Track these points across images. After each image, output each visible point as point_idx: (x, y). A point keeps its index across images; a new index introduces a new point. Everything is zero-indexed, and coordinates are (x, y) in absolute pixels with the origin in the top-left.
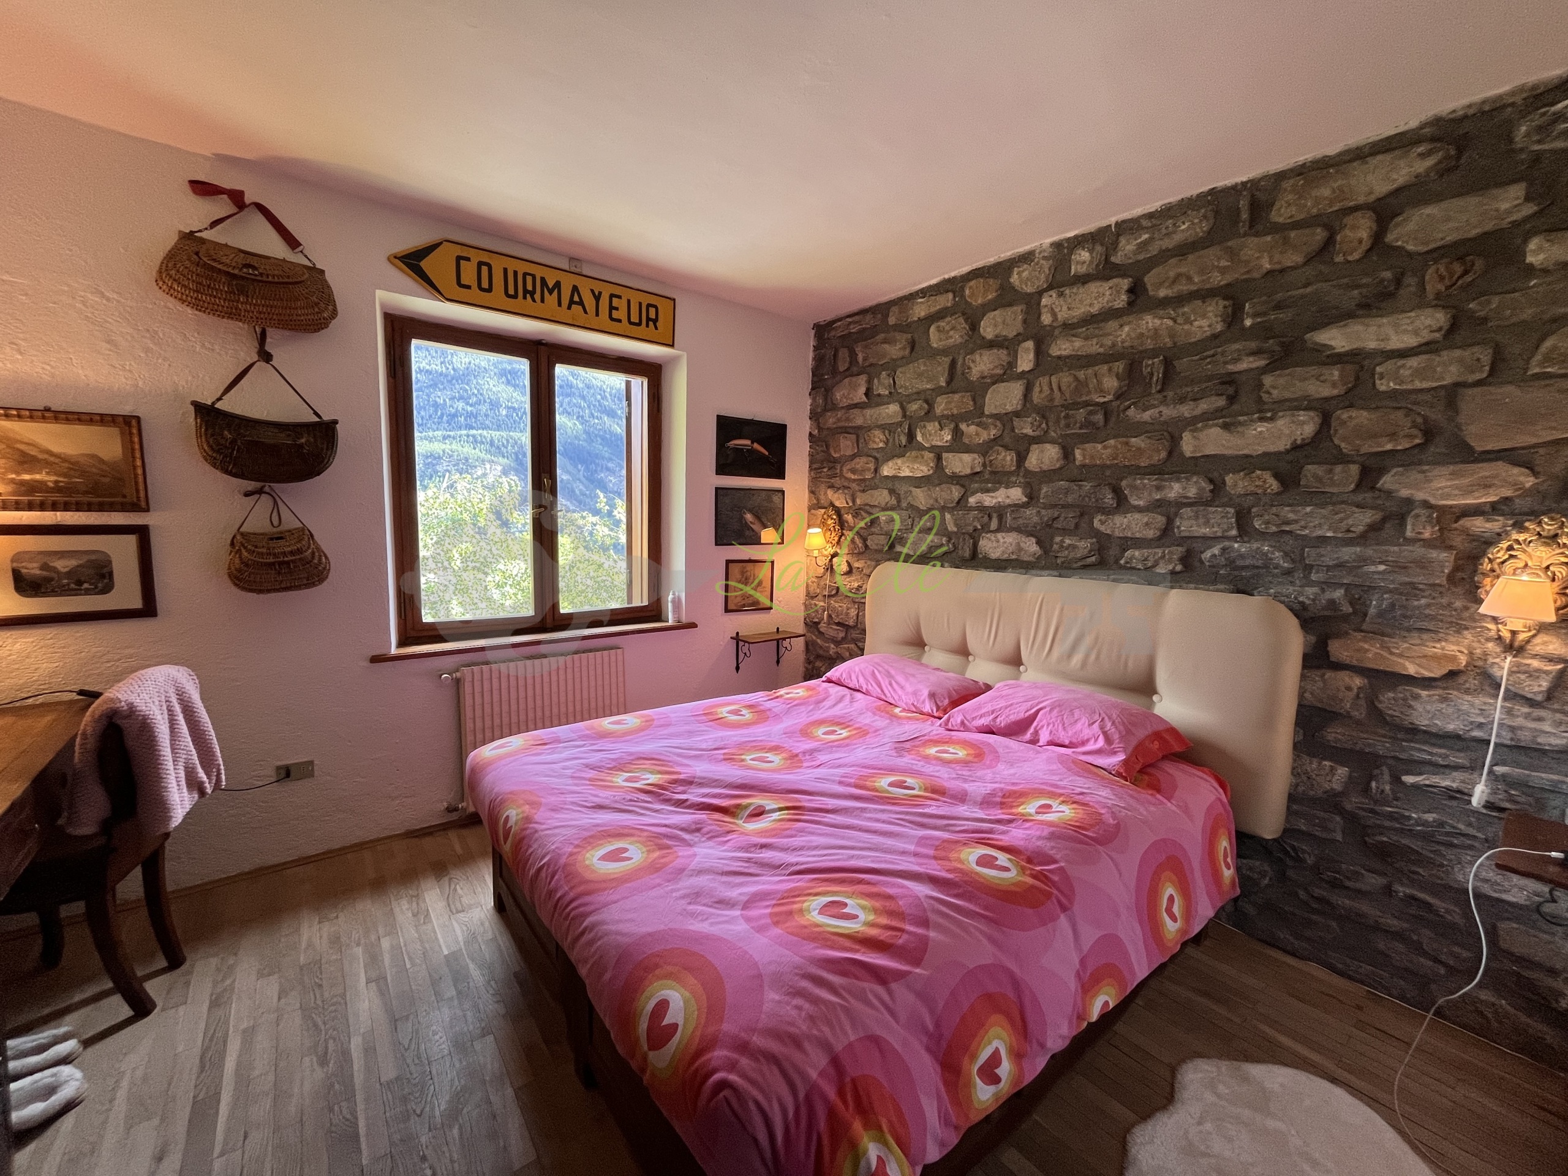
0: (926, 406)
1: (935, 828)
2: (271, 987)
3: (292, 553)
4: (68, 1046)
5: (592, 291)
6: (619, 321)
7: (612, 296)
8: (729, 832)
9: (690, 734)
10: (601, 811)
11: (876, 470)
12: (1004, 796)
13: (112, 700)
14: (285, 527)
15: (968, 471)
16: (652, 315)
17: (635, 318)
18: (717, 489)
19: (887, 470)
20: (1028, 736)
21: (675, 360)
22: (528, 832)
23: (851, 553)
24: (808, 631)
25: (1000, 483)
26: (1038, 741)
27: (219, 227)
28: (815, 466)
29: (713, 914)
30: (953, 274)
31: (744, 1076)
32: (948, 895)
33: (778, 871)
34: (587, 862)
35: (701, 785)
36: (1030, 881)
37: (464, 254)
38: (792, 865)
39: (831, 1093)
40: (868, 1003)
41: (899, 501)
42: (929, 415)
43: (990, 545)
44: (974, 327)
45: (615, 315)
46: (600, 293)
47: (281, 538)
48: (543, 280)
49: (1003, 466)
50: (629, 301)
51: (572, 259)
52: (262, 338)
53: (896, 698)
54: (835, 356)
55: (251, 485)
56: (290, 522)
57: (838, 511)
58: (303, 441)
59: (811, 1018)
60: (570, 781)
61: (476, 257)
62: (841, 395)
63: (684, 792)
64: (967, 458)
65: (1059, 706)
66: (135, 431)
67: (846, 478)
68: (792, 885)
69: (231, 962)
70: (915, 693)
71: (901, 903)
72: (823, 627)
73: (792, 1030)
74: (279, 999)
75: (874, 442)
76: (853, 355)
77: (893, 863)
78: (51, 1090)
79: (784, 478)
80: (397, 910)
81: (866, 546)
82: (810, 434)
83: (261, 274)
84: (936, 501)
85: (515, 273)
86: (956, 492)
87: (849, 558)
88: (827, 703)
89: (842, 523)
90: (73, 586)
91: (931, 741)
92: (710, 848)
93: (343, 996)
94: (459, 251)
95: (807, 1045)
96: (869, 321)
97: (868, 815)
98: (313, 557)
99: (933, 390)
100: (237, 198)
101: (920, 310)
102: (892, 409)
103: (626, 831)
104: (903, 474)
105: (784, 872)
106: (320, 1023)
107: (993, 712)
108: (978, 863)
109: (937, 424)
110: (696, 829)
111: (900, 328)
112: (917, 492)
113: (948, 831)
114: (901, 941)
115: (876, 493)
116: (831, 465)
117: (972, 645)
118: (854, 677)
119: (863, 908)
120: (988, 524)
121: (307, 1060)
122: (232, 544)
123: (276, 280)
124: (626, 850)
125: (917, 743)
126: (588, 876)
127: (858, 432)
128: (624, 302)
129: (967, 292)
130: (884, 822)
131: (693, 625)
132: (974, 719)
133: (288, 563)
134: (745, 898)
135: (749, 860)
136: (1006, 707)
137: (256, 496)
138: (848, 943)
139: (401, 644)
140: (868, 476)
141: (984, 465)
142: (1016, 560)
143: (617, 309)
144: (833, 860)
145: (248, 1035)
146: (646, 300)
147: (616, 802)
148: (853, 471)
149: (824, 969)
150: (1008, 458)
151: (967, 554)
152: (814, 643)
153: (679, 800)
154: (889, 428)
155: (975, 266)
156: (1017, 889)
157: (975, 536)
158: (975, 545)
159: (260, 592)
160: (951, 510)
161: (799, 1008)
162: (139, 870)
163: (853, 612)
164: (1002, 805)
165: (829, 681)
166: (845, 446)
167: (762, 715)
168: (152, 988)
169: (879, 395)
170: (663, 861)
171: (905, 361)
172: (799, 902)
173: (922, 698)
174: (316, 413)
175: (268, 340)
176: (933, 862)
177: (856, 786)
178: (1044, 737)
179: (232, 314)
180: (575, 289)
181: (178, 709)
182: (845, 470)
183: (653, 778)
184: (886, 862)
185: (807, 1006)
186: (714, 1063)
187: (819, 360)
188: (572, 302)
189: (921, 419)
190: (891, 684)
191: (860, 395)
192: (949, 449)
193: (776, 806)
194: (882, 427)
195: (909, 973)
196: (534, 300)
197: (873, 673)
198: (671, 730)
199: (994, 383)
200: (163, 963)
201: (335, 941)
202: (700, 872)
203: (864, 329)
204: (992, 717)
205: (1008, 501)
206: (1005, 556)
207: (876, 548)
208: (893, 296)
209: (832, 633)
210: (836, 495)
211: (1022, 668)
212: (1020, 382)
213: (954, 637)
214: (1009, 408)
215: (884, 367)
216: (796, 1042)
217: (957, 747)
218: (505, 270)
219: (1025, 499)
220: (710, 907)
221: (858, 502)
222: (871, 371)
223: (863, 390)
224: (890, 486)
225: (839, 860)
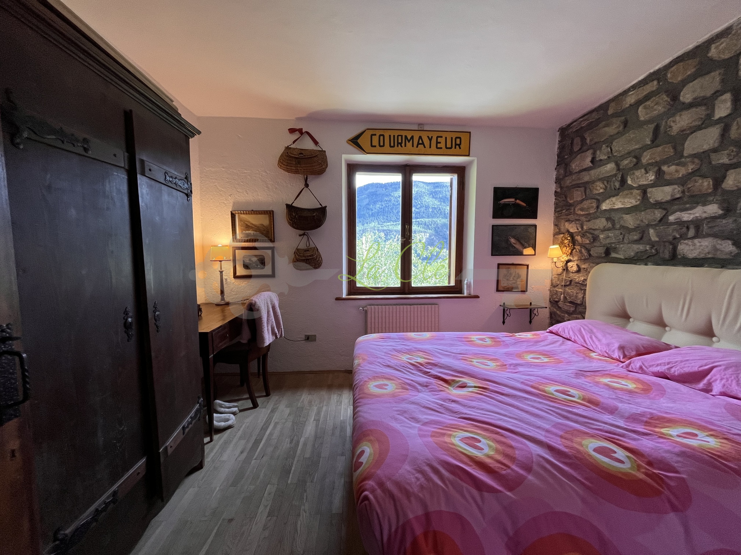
0: (635, 160)
1: (576, 422)
2: (288, 411)
3: (310, 256)
4: (235, 409)
5: (428, 137)
6: (441, 148)
7: (437, 137)
8: (441, 391)
9: (452, 345)
10: (388, 368)
11: (598, 207)
12: (651, 418)
13: (251, 300)
14: (311, 247)
15: (669, 198)
16: (458, 142)
17: (449, 145)
18: (493, 226)
19: (605, 206)
20: (701, 385)
21: (471, 163)
22: (357, 370)
23: (580, 259)
24: (552, 306)
25: (698, 203)
26: (711, 390)
27: (296, 143)
28: (558, 210)
29: (405, 422)
30: (657, 68)
31: (376, 497)
32: (558, 461)
33: (455, 415)
34: (369, 386)
35: (441, 367)
36: (641, 476)
37: (374, 133)
38: (463, 414)
39: (419, 531)
40: (464, 497)
41: (613, 225)
42: (637, 165)
43: (687, 248)
44: (675, 98)
45: (439, 145)
46: (432, 137)
47: (308, 251)
48: (406, 137)
49: (700, 190)
50: (446, 138)
51: (419, 124)
52: (306, 180)
53: (594, 346)
54: (572, 143)
55: (302, 232)
56: (312, 246)
57: (572, 235)
58: (315, 214)
59: (422, 487)
60: (383, 354)
61: (378, 133)
62: (575, 166)
63: (431, 369)
64: (668, 189)
65: (736, 366)
66: (272, 215)
67: (577, 214)
68: (456, 423)
69: (281, 399)
70: (608, 345)
71: (517, 452)
72: (561, 304)
73: (408, 487)
74: (288, 416)
75: (597, 190)
76: (583, 139)
77: (526, 430)
78: (227, 420)
79: (536, 218)
80: (332, 398)
81: (590, 255)
82: (556, 192)
83: (304, 156)
84: (642, 221)
85: (394, 136)
86: (658, 214)
87: (578, 262)
88: (543, 343)
89: (573, 241)
90: (256, 266)
91: (610, 375)
92: (428, 395)
93: (305, 422)
94: (372, 132)
95: (412, 499)
96: (595, 116)
97: (529, 403)
98: (317, 258)
99: (640, 148)
100: (300, 131)
101: (631, 99)
102: (610, 167)
103: (392, 378)
104: (616, 207)
105: (457, 416)
106: (295, 429)
107: (668, 363)
108: (595, 450)
109: (643, 170)
110: (426, 386)
111: (616, 115)
112: (627, 217)
113: (586, 426)
114: (504, 472)
115: (597, 221)
116: (568, 208)
117: (667, 318)
118: (566, 331)
119: (490, 446)
120: (686, 234)
121: (287, 439)
122: (295, 253)
123: (308, 157)
124: (387, 385)
125: (597, 374)
126: (366, 391)
127: (585, 186)
128: (444, 138)
129: (669, 75)
130: (537, 408)
131: (477, 297)
132: (650, 366)
133: (309, 259)
134: (426, 421)
135: (441, 405)
136: (682, 362)
137: (302, 236)
138: (466, 459)
139: (349, 294)
140: (592, 211)
141: (683, 192)
142: (713, 258)
143: (440, 143)
144: (488, 418)
145: (276, 424)
146: (454, 136)
147: (396, 366)
148: (582, 209)
149: (444, 468)
150: (706, 184)
151: (667, 256)
152: (555, 313)
153: (426, 371)
154: (607, 179)
155: (675, 56)
156: (623, 477)
157: (674, 243)
158: (675, 249)
159: (301, 270)
160: (654, 226)
161: (418, 479)
162: (257, 359)
163: (580, 296)
164: (647, 423)
165: (551, 332)
166: (577, 195)
167: (497, 342)
168: (259, 401)
169: (601, 160)
170: (399, 394)
171: (619, 134)
172: (453, 431)
173: (614, 348)
174: (320, 204)
175: (308, 180)
176: (559, 439)
177: (532, 387)
178: (717, 388)
179: (296, 172)
180: (420, 138)
181: (270, 307)
182: (576, 209)
183: (421, 360)
184: (522, 428)
185: (422, 479)
186: (367, 487)
187: (562, 148)
188: (418, 144)
189: (632, 169)
190: (591, 338)
191: (588, 163)
192: (654, 185)
193: (473, 385)
194: (602, 180)
195: (500, 491)
196: (402, 146)
197: (580, 331)
198: (442, 342)
199: (692, 133)
200: (265, 394)
201: (310, 402)
202: (413, 403)
203: (592, 122)
204: (667, 367)
205: (704, 215)
206: (702, 256)
207: (596, 255)
208: (611, 96)
209: (566, 308)
210: (571, 225)
211: (714, 339)
212: (718, 126)
213: (652, 312)
214: (706, 147)
215: (604, 142)
216: (408, 494)
217: (629, 381)
218: (390, 136)
219: (721, 212)
220: (407, 419)
221: (585, 227)
222: (595, 147)
223: (589, 159)
224: (608, 216)
225: (491, 419)
